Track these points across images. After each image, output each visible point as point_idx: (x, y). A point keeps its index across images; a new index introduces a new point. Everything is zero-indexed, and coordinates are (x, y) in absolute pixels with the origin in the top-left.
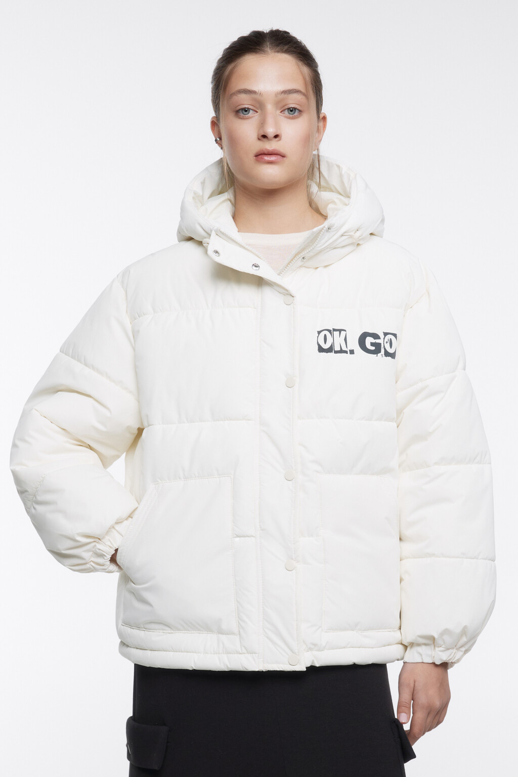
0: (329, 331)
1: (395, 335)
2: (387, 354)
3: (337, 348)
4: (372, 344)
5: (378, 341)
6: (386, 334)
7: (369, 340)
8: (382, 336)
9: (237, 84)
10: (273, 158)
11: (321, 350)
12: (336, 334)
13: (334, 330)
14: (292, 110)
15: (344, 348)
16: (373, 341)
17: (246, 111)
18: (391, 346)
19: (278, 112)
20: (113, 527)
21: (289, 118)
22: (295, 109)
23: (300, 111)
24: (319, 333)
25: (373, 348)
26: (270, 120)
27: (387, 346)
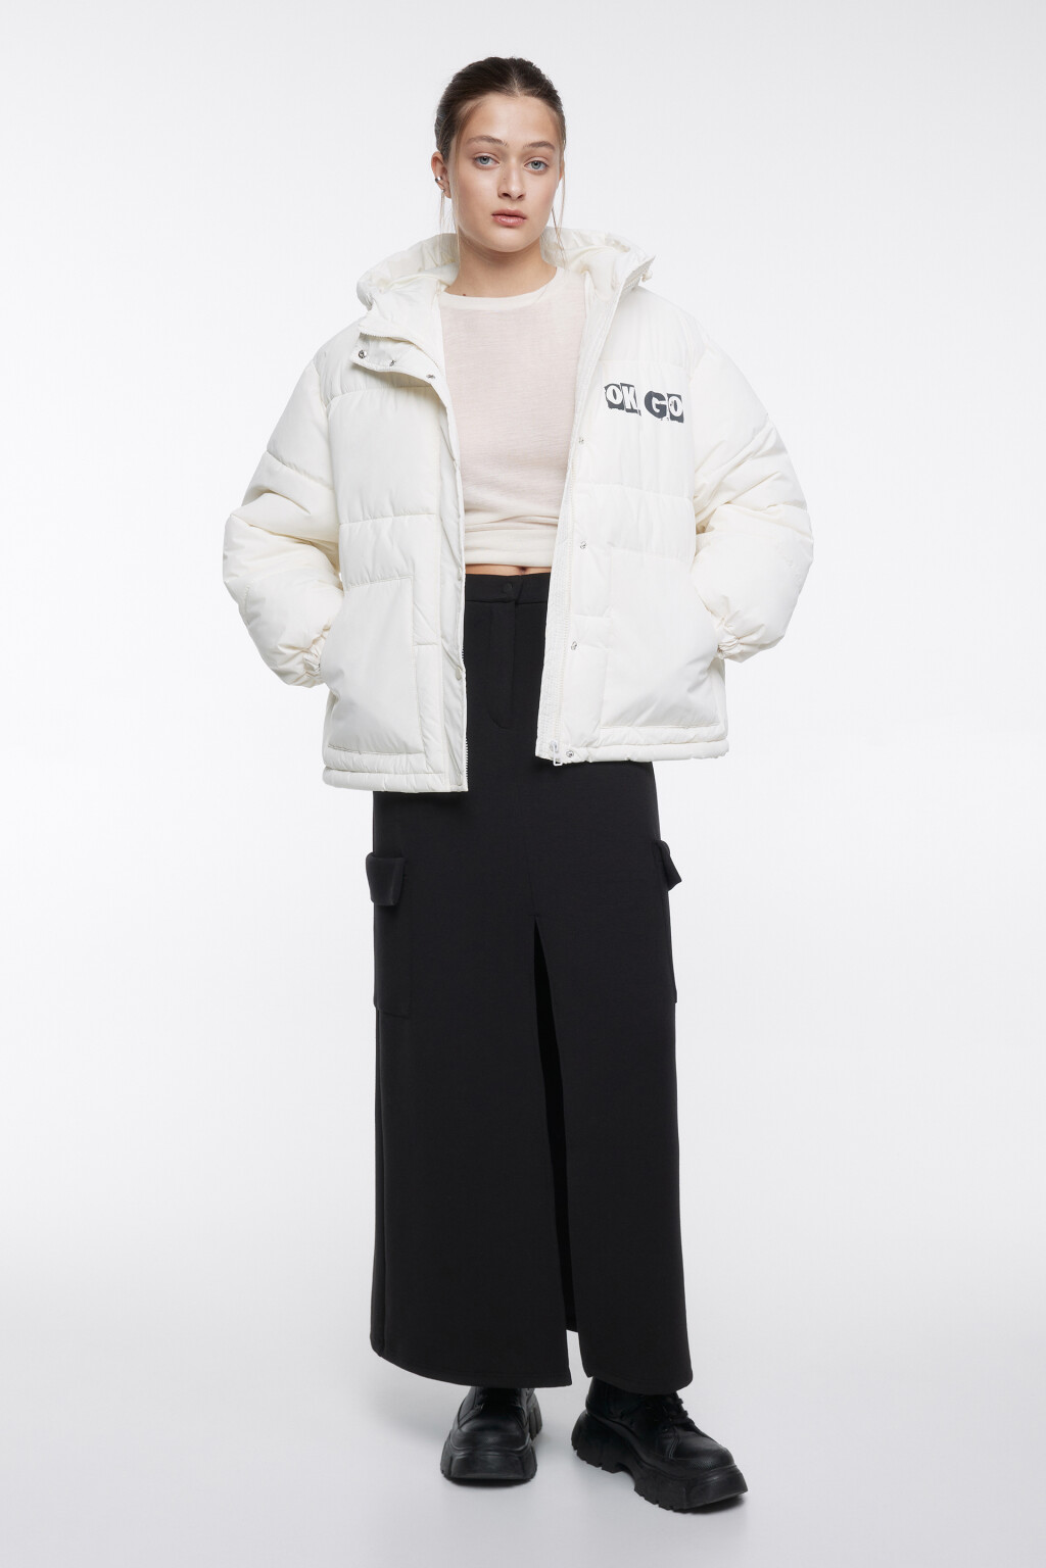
0: (617, 386)
1: (679, 397)
2: (673, 418)
3: (628, 407)
4: (658, 406)
5: (663, 403)
6: (670, 396)
7: (655, 401)
8: (666, 398)
9: (476, 128)
10: (511, 221)
11: (611, 405)
12: (625, 388)
13: (623, 385)
14: (536, 164)
15: (635, 408)
16: (659, 403)
17: (485, 160)
18: (676, 409)
19: (522, 165)
20: (322, 636)
21: (535, 173)
22: (540, 162)
23: (546, 165)
24: (606, 388)
25: (658, 411)
26: (514, 177)
27: (672, 409)
